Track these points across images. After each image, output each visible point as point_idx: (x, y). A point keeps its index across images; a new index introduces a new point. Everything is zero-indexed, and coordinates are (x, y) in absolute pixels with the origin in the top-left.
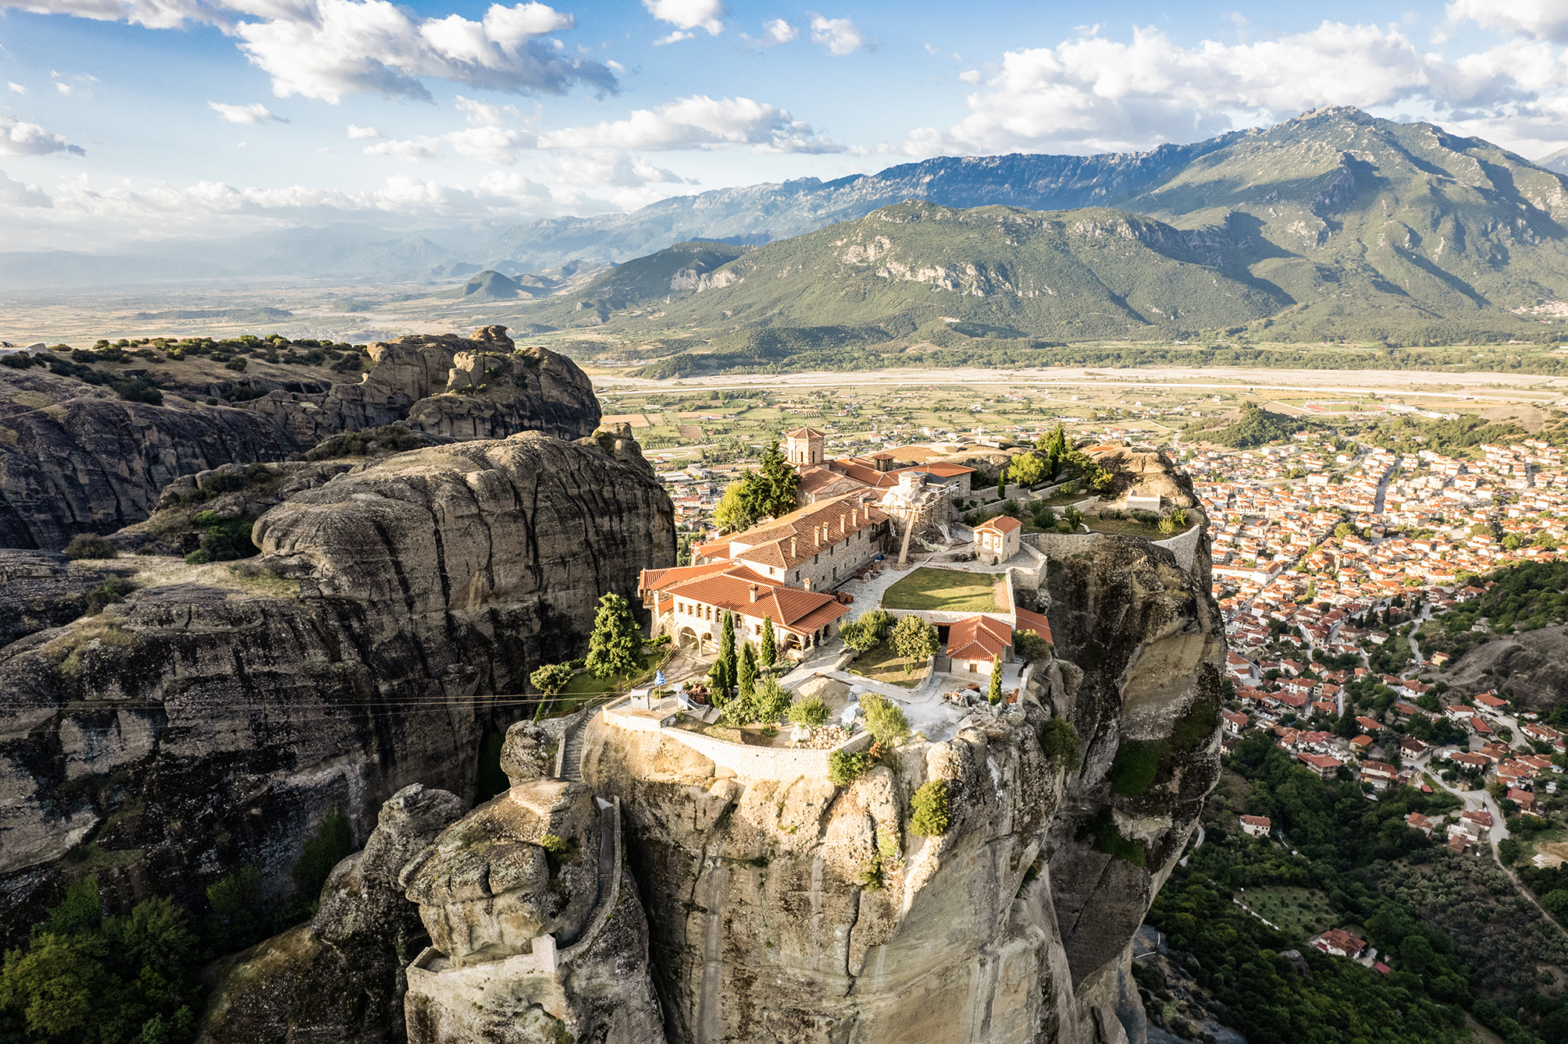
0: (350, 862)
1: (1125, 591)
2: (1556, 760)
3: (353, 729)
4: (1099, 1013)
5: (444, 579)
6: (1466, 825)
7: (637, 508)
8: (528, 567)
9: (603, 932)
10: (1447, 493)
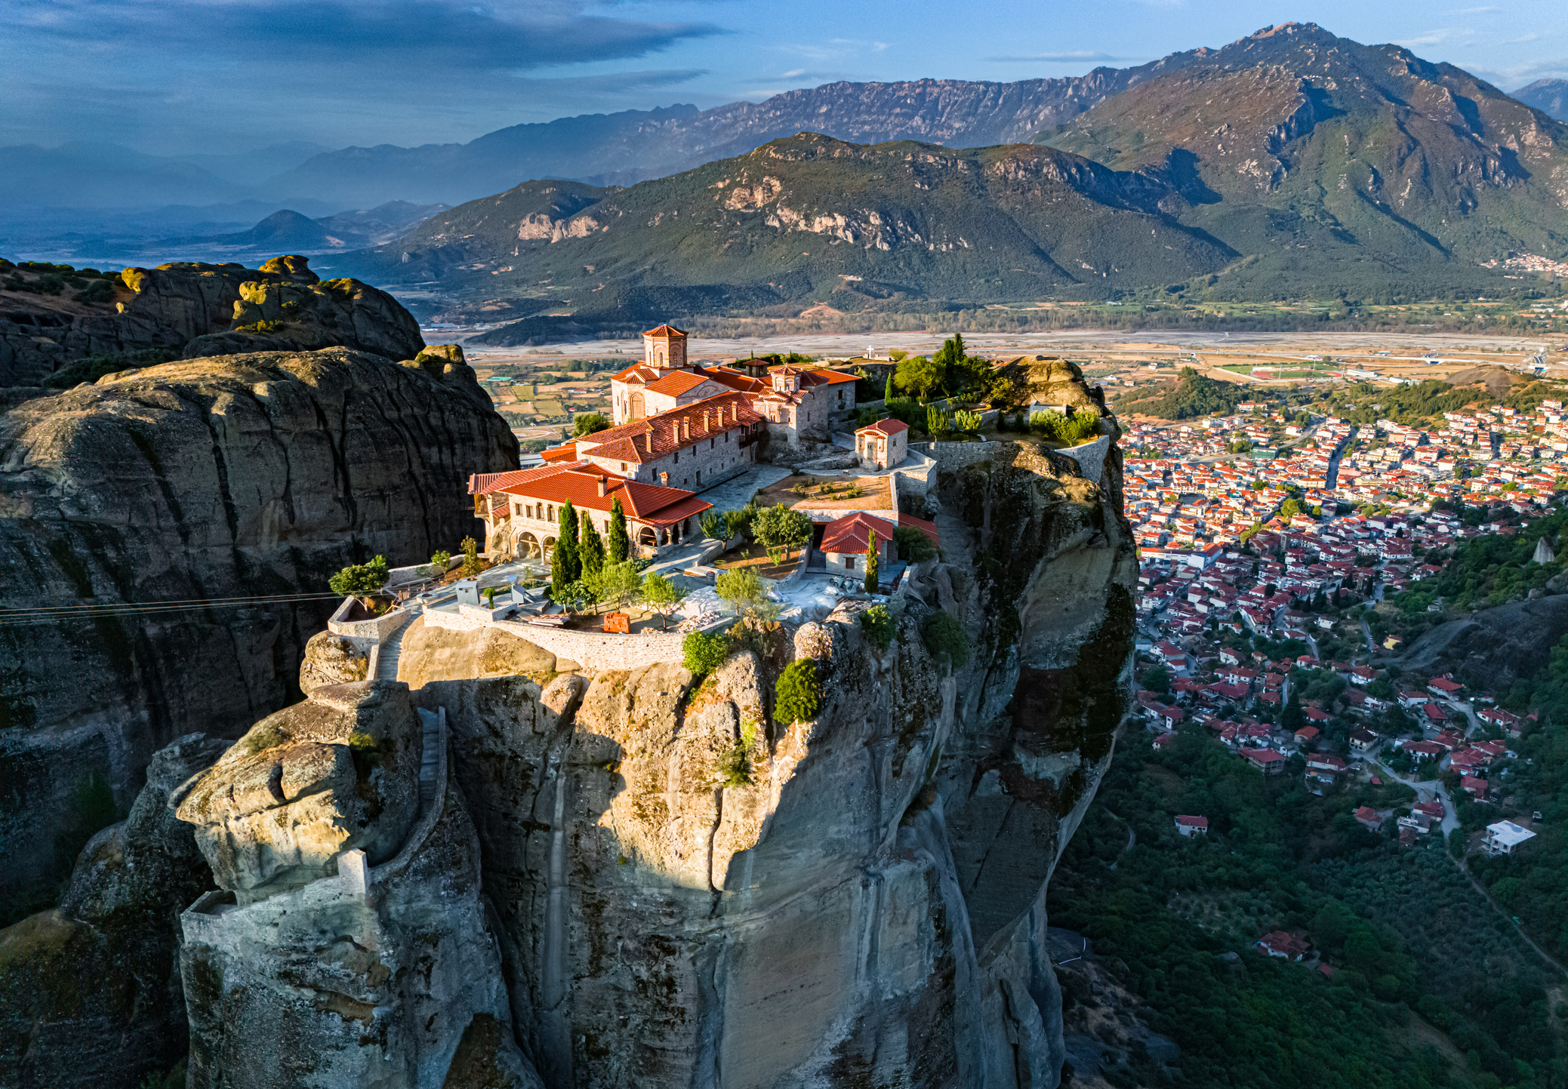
0: (111, 831)
1: (1025, 503)
2: (1511, 744)
3: (112, 678)
4: (1009, 986)
5: (229, 508)
6: (1417, 817)
7: (472, 440)
8: (337, 499)
9: (424, 847)
10: (1407, 466)
